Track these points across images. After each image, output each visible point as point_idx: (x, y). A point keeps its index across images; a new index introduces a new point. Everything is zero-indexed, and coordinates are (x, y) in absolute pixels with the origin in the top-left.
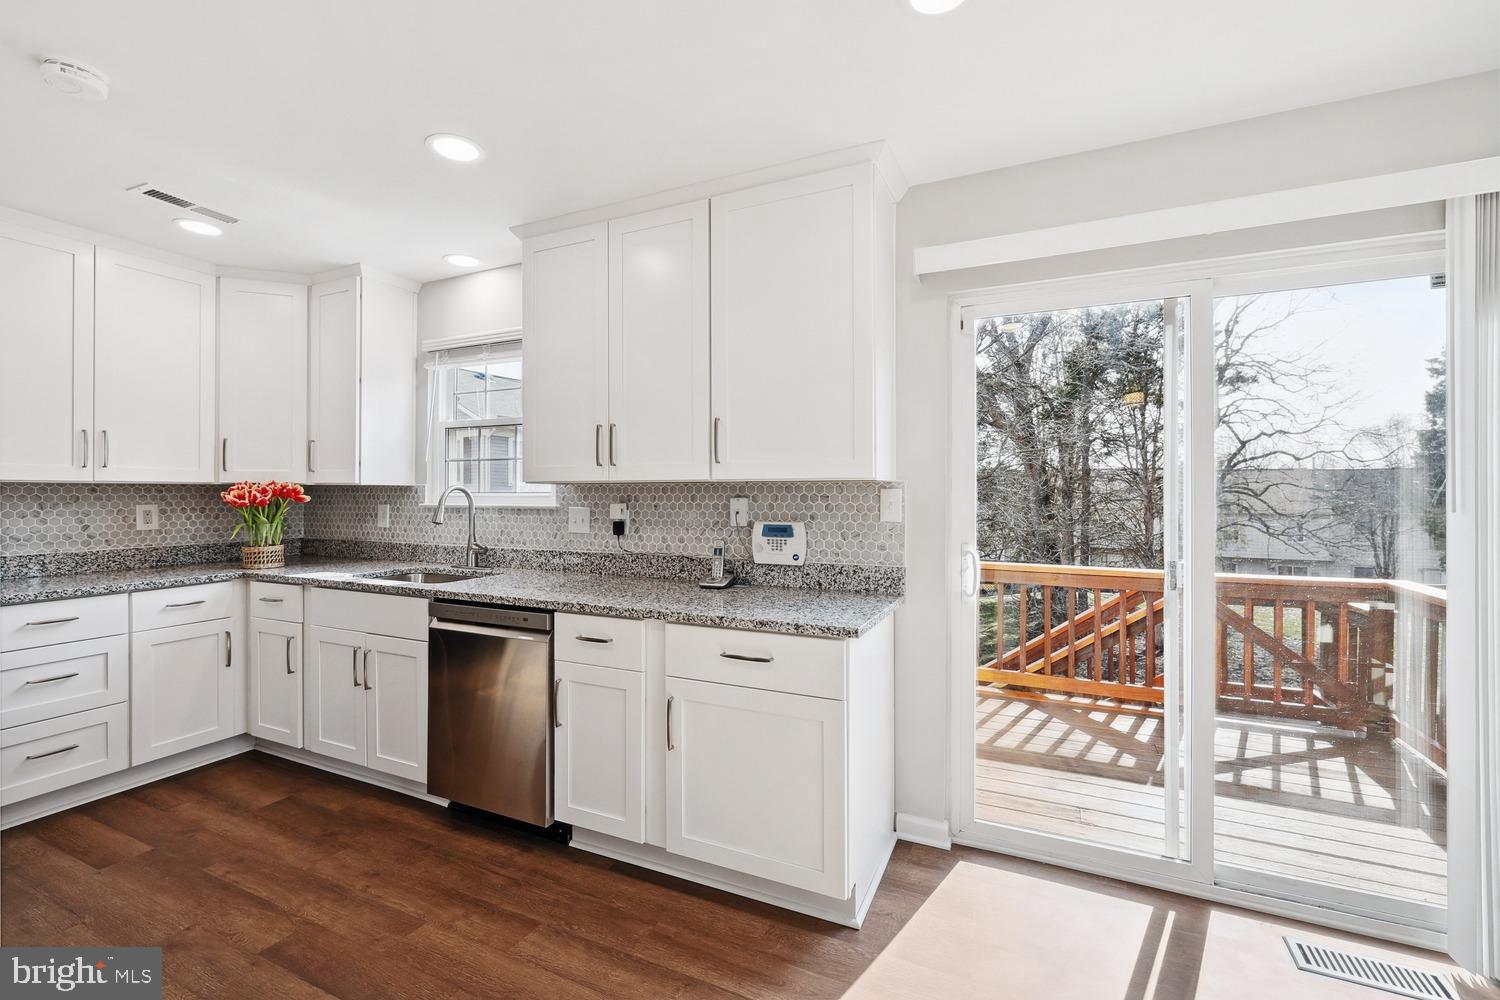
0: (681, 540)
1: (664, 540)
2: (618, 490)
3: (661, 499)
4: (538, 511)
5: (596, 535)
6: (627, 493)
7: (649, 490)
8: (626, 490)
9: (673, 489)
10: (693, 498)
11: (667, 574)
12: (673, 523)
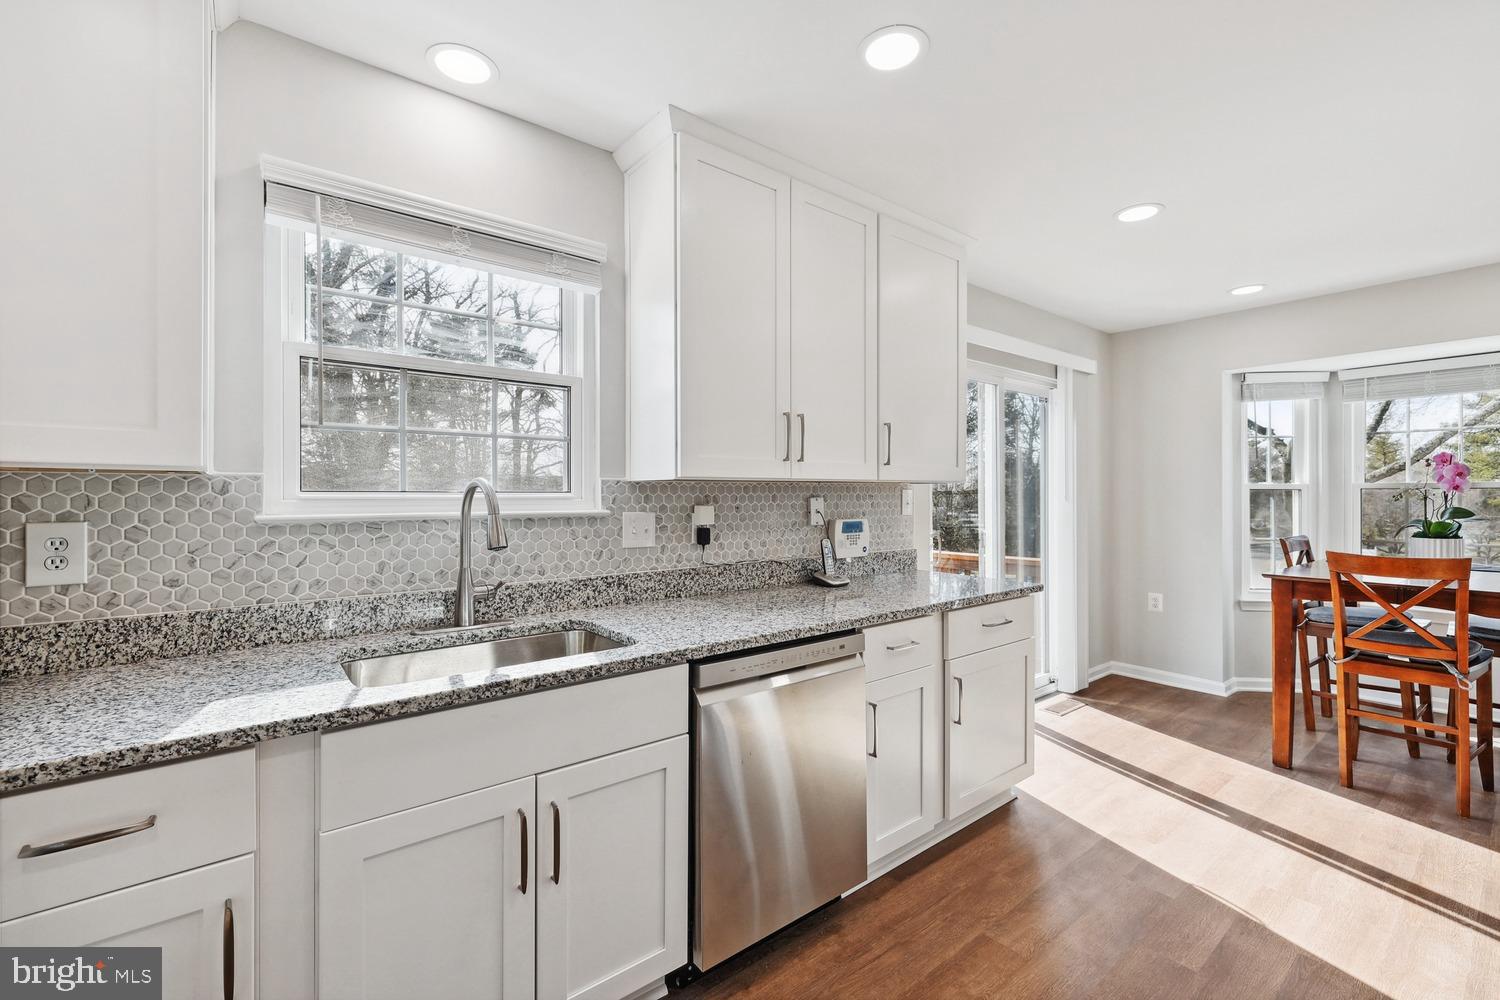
0: (764, 544)
1: (746, 545)
2: (693, 489)
3: (742, 499)
4: (568, 519)
5: (663, 547)
6: (706, 491)
7: (730, 490)
8: (702, 489)
9: (755, 489)
10: (774, 498)
11: (757, 584)
12: (755, 526)
